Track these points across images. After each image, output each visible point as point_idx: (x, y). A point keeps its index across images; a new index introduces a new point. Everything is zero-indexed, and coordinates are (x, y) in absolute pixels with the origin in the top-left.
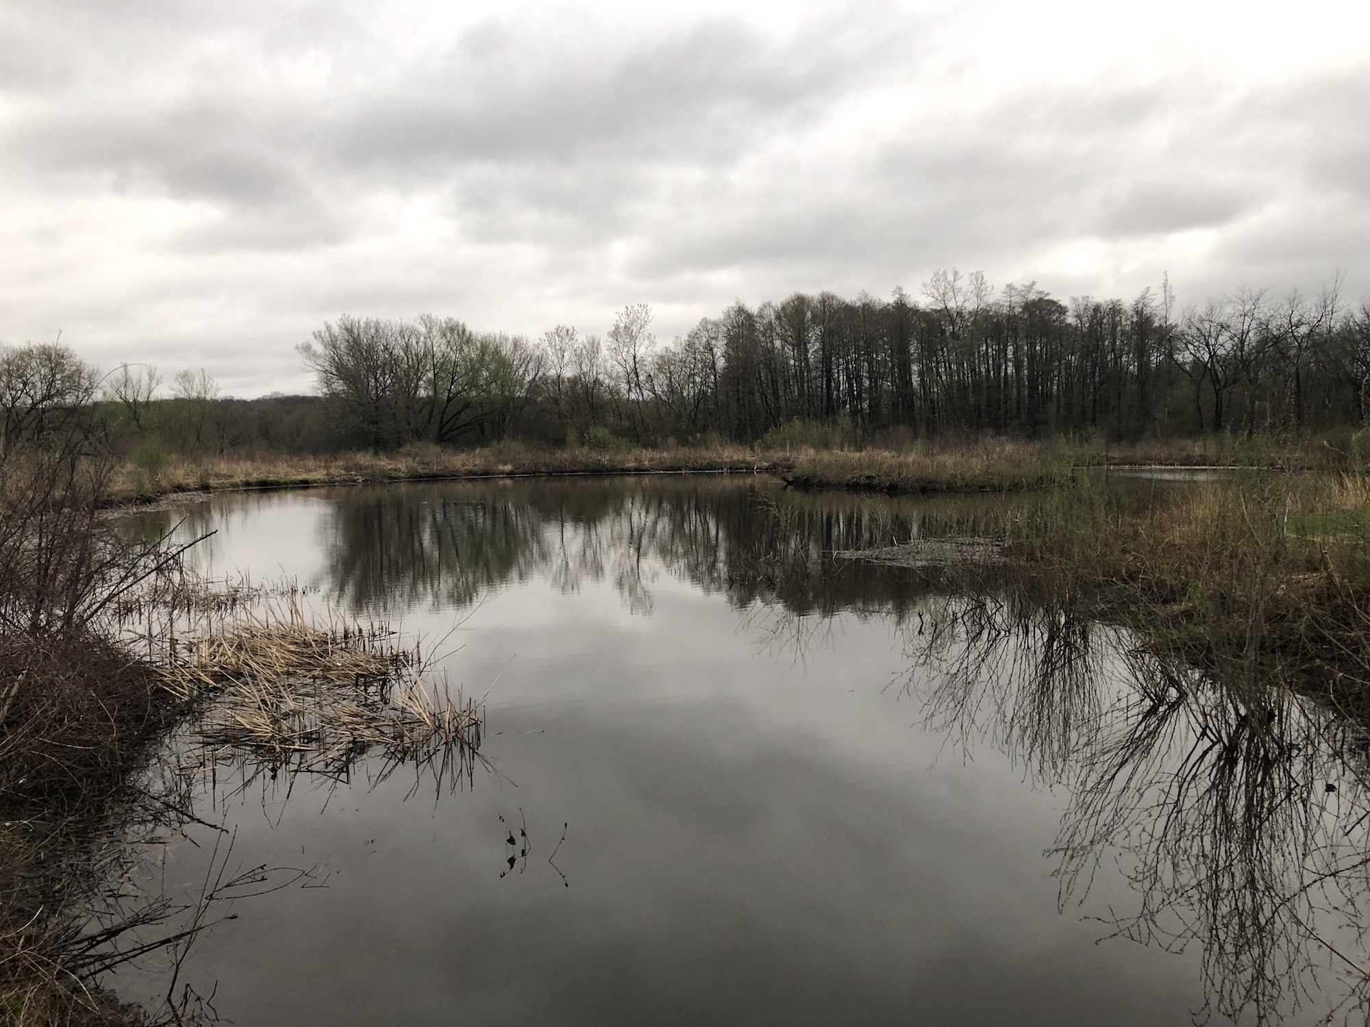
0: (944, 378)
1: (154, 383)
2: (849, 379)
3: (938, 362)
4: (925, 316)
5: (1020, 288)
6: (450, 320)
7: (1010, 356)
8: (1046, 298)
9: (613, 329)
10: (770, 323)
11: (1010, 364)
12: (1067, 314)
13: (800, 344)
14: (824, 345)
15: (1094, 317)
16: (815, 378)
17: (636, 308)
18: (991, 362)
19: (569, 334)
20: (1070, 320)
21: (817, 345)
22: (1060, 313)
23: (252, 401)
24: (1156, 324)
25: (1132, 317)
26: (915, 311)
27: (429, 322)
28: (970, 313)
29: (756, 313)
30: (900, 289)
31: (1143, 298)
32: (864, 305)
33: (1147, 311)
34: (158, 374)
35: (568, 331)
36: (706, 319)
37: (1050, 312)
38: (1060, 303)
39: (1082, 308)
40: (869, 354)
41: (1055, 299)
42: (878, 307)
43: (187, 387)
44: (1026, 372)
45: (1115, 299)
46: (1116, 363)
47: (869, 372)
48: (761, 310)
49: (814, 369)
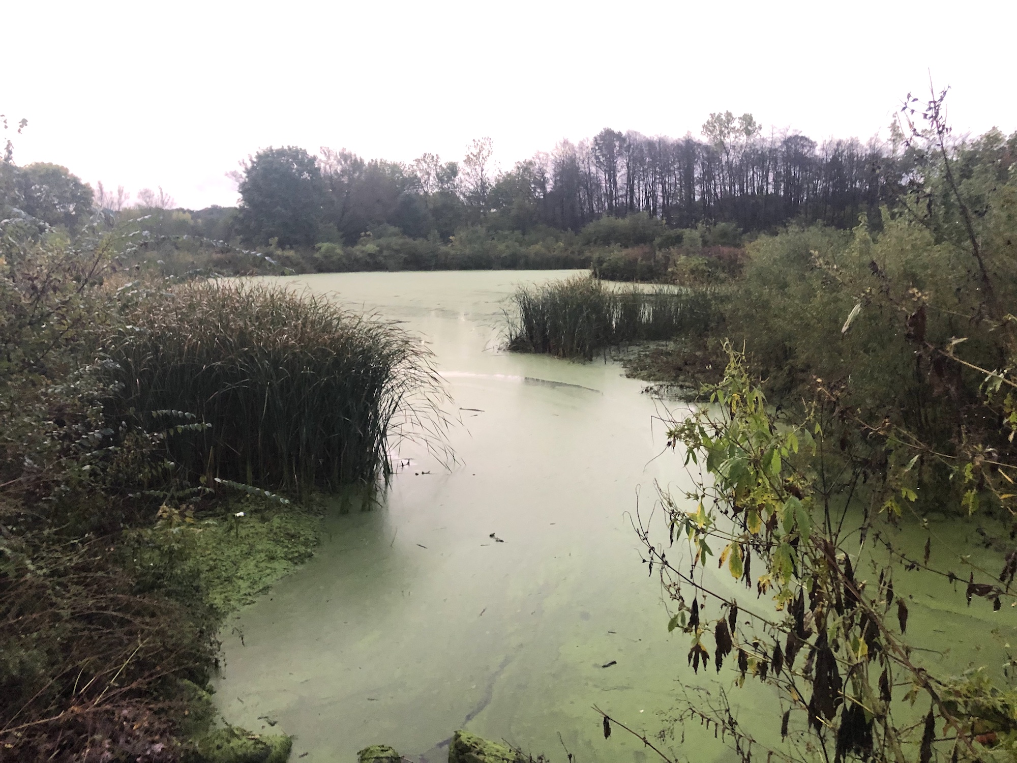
0: (719, 195)
1: (123, 197)
2: (647, 198)
3: (715, 185)
4: (706, 148)
6: (344, 149)
7: (770, 180)
8: (800, 135)
9: (466, 157)
10: (587, 153)
11: (770, 187)
12: (817, 148)
13: (611, 172)
14: (629, 172)
15: (836, 151)
16: (622, 196)
17: (483, 141)
18: (756, 183)
19: (434, 159)
20: (818, 152)
21: (624, 171)
22: (811, 147)
23: (197, 212)
24: (885, 156)
25: (866, 150)
26: (699, 145)
27: (327, 152)
28: (741, 147)
29: (576, 145)
32: (661, 142)
33: (878, 145)
34: (125, 191)
35: (433, 157)
37: (803, 146)
38: (811, 139)
39: (828, 142)
40: (663, 178)
41: (807, 136)
42: (670, 142)
43: (148, 200)
44: (782, 193)
45: (854, 137)
46: (852, 186)
47: (662, 191)
48: (582, 143)
49: (622, 188)
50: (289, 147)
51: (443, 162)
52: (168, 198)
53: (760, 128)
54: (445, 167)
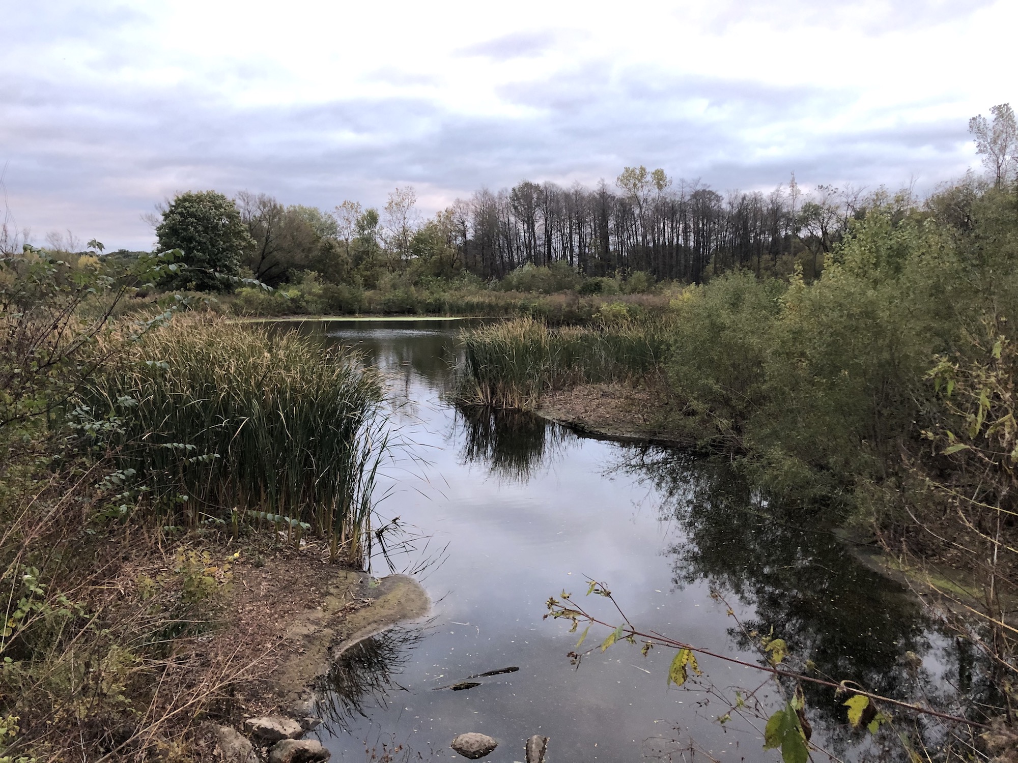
2: (564, 249)
3: (630, 236)
4: (622, 202)
6: (263, 195)
7: (681, 231)
8: (710, 189)
9: (387, 205)
10: (506, 203)
11: (680, 238)
12: (723, 201)
13: (530, 222)
14: (546, 221)
15: (742, 204)
16: (540, 246)
17: (404, 190)
18: (666, 234)
19: (355, 206)
20: (725, 206)
21: (542, 221)
22: (717, 201)
24: (785, 210)
25: (768, 204)
26: (614, 197)
27: (246, 197)
28: (653, 199)
29: (496, 194)
30: (603, 180)
31: (778, 191)
32: (576, 191)
33: (780, 200)
35: (353, 204)
36: (459, 200)
37: (710, 200)
38: (718, 193)
39: (733, 196)
40: (580, 229)
41: (714, 191)
42: (586, 194)
43: (56, 244)
44: (692, 244)
45: (757, 192)
47: (580, 242)
48: (501, 193)
49: (539, 238)
50: (207, 192)
51: (364, 209)
52: (77, 241)
53: (670, 182)
54: (365, 214)
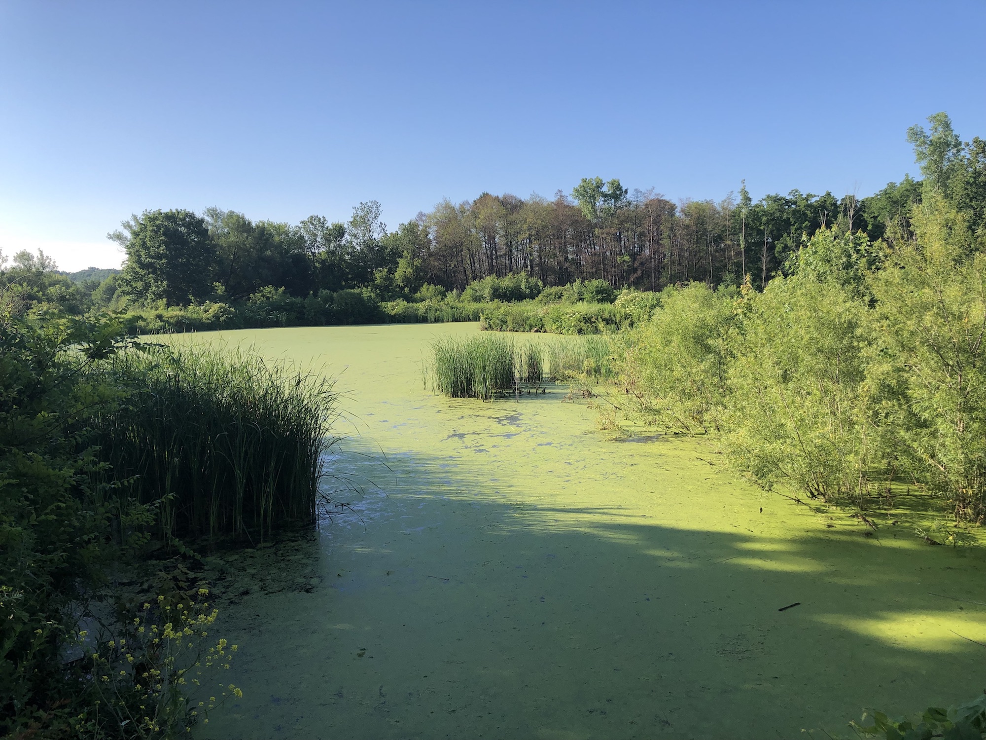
4: (579, 211)
5: (643, 192)
6: (231, 214)
8: (661, 199)
9: (352, 220)
10: (468, 216)
12: (676, 210)
13: (491, 233)
16: (501, 256)
17: (369, 204)
19: (322, 223)
20: (677, 214)
21: (502, 233)
22: (671, 209)
23: (75, 276)
25: (720, 211)
26: (571, 208)
27: (214, 213)
29: (457, 207)
30: (560, 191)
31: (728, 198)
33: (733, 208)
35: (320, 219)
36: (421, 213)
37: (665, 209)
38: (671, 202)
39: (686, 205)
41: (668, 200)
42: (545, 204)
43: (26, 264)
45: (708, 200)
48: (461, 206)
49: (500, 248)
50: (177, 210)
51: (329, 225)
52: (48, 261)
53: (626, 192)
54: (331, 228)
